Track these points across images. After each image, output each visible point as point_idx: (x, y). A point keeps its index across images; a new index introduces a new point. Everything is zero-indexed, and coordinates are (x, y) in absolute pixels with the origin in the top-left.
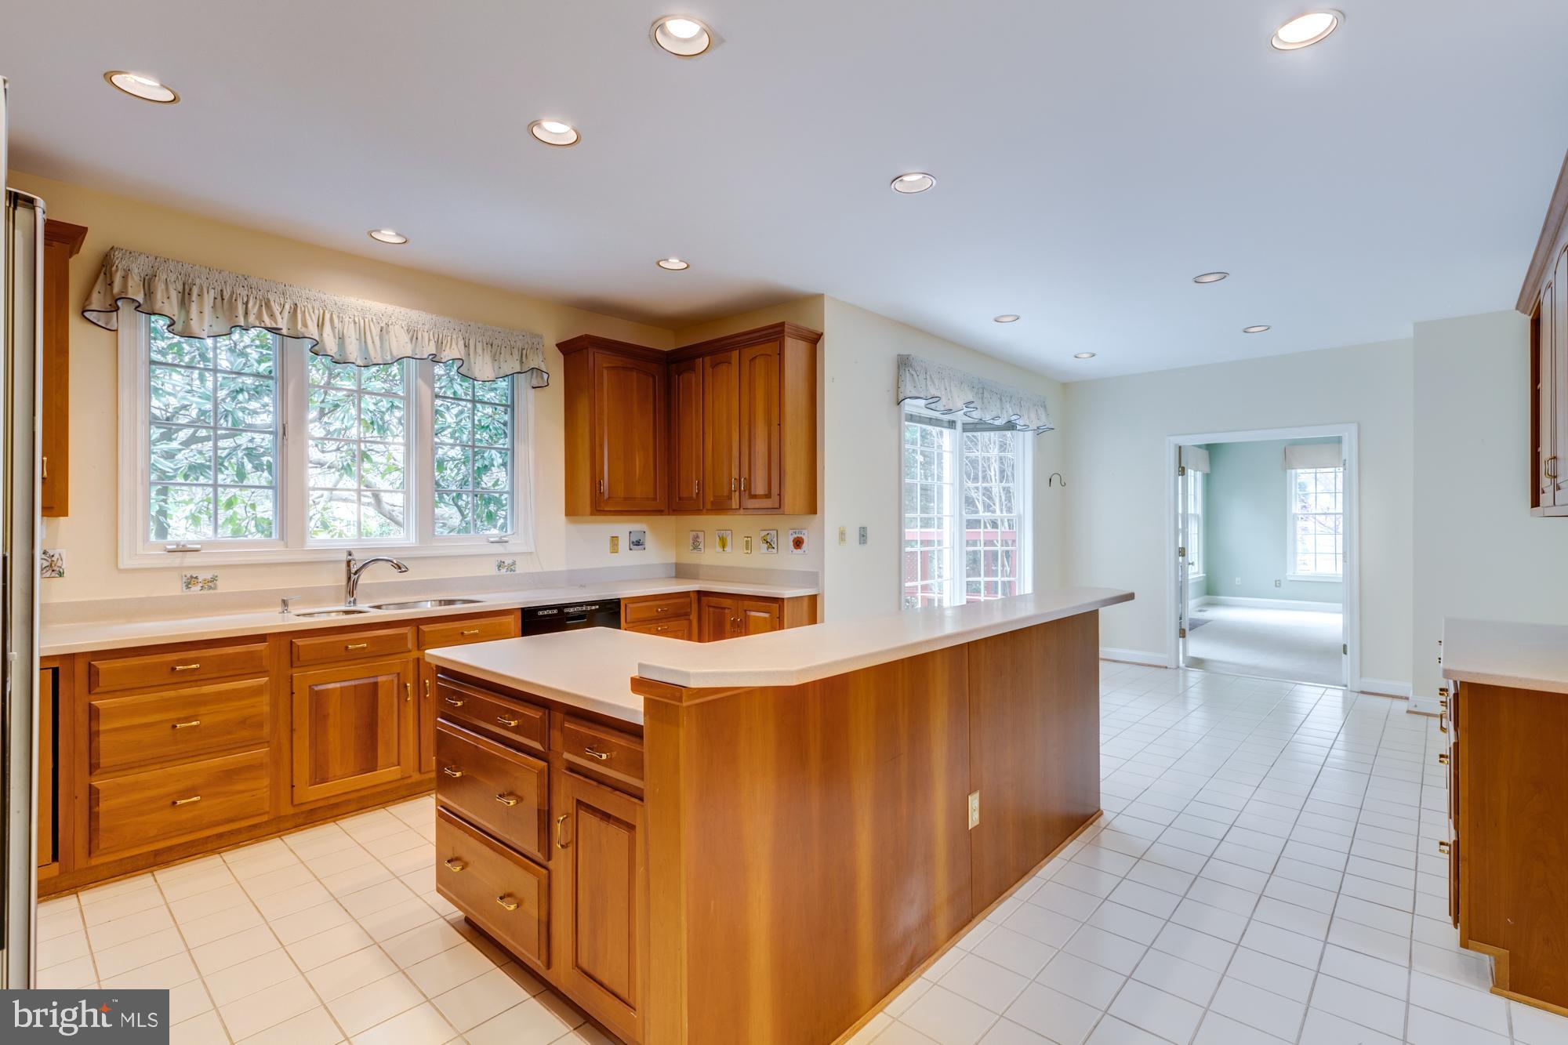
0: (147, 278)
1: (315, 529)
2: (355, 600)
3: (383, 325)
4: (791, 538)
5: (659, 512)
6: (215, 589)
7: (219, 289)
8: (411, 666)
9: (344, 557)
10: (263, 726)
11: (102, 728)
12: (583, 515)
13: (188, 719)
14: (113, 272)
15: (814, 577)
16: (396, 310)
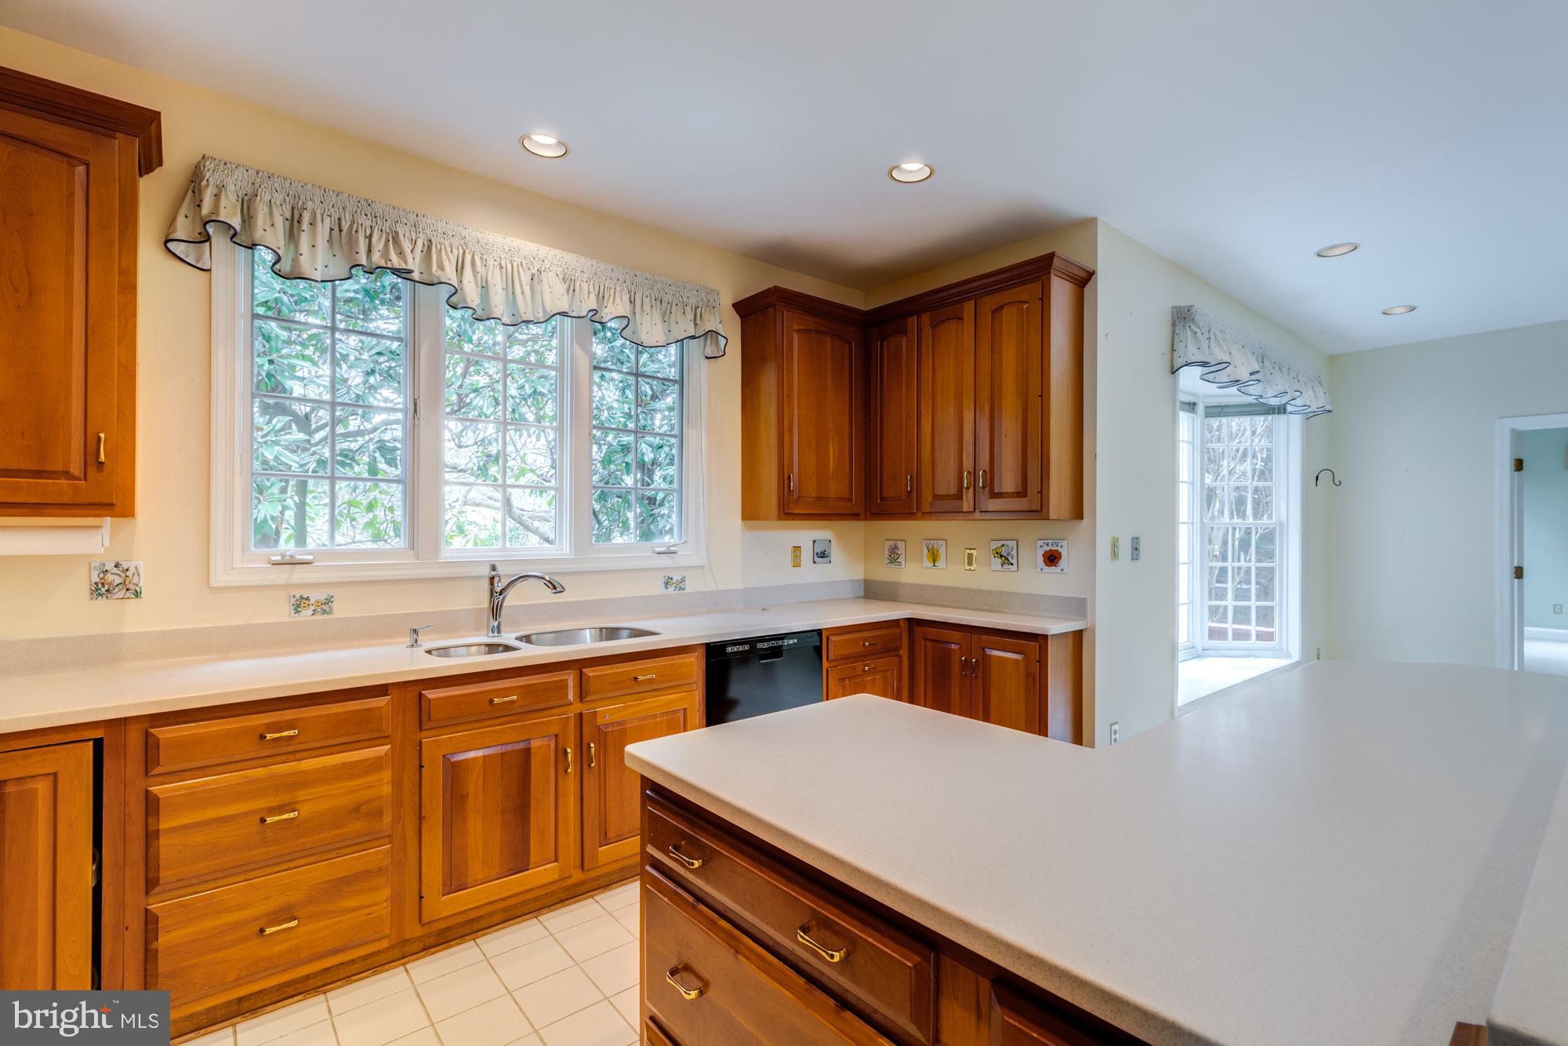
0: (246, 198)
1: (451, 533)
2: (499, 627)
3: (534, 271)
4: (1041, 552)
5: (854, 516)
6: (330, 613)
7: (337, 217)
8: (572, 724)
9: (486, 571)
10: (382, 812)
11: (163, 826)
12: (766, 519)
13: (281, 809)
14: (203, 187)
15: (1080, 606)
16: (550, 253)
